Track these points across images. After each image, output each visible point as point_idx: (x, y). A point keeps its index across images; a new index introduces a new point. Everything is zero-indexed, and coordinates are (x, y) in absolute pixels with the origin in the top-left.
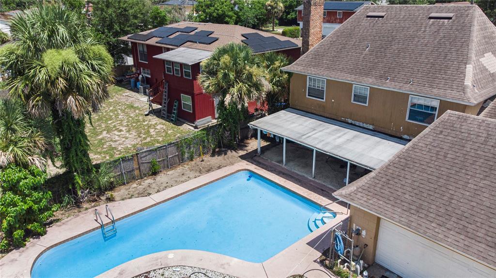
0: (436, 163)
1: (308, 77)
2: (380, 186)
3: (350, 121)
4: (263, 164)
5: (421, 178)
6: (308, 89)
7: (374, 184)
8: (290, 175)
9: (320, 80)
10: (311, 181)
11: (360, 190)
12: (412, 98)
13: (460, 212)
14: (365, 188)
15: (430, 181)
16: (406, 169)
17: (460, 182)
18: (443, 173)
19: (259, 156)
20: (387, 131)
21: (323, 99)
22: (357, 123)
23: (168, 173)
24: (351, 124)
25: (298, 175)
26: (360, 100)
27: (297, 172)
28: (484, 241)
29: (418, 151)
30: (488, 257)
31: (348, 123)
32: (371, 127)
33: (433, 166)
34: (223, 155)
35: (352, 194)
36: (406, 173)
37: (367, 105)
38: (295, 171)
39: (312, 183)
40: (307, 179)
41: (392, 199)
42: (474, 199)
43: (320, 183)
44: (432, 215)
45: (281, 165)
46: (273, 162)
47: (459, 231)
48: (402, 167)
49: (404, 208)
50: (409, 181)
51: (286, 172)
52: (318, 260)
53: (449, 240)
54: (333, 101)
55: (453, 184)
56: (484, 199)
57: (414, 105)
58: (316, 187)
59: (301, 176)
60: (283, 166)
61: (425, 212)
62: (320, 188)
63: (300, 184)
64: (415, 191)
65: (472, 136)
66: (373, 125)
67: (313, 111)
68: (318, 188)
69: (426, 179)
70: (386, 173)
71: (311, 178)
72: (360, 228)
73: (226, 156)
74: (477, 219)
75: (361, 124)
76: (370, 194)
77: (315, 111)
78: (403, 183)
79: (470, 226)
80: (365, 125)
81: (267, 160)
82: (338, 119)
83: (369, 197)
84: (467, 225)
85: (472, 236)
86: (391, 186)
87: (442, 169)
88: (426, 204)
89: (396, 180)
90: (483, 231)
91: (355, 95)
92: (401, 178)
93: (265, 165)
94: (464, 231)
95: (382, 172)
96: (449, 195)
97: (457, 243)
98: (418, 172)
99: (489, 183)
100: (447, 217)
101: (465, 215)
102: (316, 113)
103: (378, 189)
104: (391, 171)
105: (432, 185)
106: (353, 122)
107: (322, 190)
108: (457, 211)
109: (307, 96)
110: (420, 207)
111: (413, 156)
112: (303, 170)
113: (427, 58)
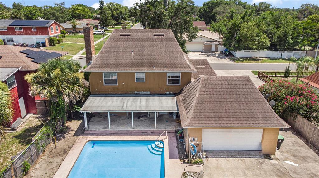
0: (212, 98)
1: (103, 73)
2: (198, 115)
3: (136, 92)
4: (95, 134)
5: (211, 106)
6: (105, 81)
7: (196, 115)
8: (118, 133)
9: (112, 74)
10: (133, 131)
11: (192, 120)
12: (168, 74)
13: (232, 113)
14: (194, 118)
15: (215, 105)
16: (204, 104)
17: (224, 102)
18: (217, 101)
19: (87, 130)
20: (158, 92)
21: (116, 84)
22: (140, 93)
23: (35, 168)
24: (137, 94)
25: (123, 131)
26: (140, 80)
27: (121, 130)
28: (244, 120)
29: (202, 95)
30: (249, 124)
31: (135, 94)
32: (149, 93)
33: (212, 99)
34: (63, 139)
35: (190, 123)
36: (205, 106)
37: (145, 82)
38: (120, 130)
39: (134, 132)
40: (130, 131)
41: (207, 118)
42: (233, 107)
43: (139, 130)
44: (224, 118)
45: (108, 130)
46: (101, 130)
47: (236, 120)
48: (202, 104)
49: (214, 120)
50: (208, 109)
51: (114, 132)
52: (182, 163)
53: (236, 124)
54: (123, 84)
55: (223, 104)
56: (235, 106)
57: (169, 77)
58: (139, 133)
59: (125, 131)
60: (110, 129)
61: (221, 118)
62: (141, 132)
63: (128, 135)
64: (213, 112)
65: (217, 84)
66: (150, 91)
67: (109, 93)
68: (140, 133)
69: (213, 105)
70: (197, 109)
71: (132, 130)
72: (194, 138)
73: (66, 139)
74: (238, 113)
75: (143, 93)
76: (197, 120)
77: (111, 92)
78: (206, 110)
79: (237, 117)
80: (145, 93)
81: (95, 130)
82: (129, 93)
83: (198, 121)
84: (236, 117)
85: (240, 120)
86: (203, 113)
87: (216, 100)
88: (220, 115)
89: (203, 110)
90: (242, 117)
91: (137, 78)
92: (204, 109)
93: (97, 134)
94: (237, 119)
95: (195, 109)
96: (224, 109)
97: (238, 124)
98: (208, 104)
99: (232, 99)
100: (229, 117)
101: (234, 113)
102: (113, 93)
103: (198, 116)
104: (198, 107)
105: (217, 107)
106: (138, 93)
107: (143, 133)
108: (231, 113)
109: (104, 85)
110: (218, 117)
111: (202, 98)
112: (123, 127)
113: (165, 54)
